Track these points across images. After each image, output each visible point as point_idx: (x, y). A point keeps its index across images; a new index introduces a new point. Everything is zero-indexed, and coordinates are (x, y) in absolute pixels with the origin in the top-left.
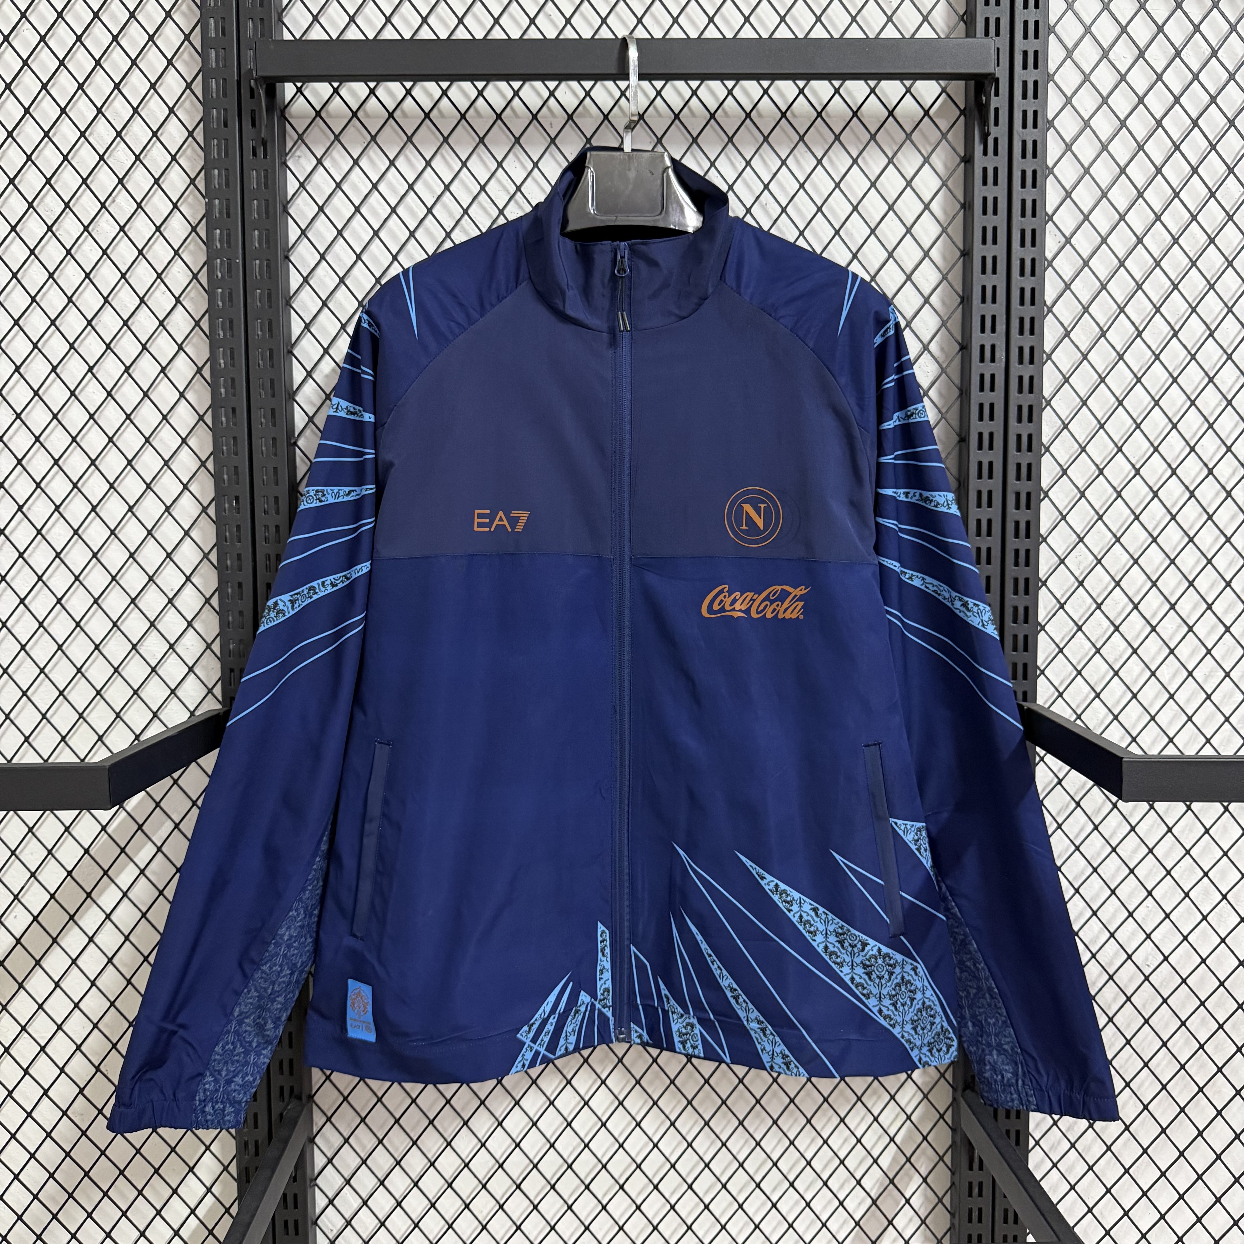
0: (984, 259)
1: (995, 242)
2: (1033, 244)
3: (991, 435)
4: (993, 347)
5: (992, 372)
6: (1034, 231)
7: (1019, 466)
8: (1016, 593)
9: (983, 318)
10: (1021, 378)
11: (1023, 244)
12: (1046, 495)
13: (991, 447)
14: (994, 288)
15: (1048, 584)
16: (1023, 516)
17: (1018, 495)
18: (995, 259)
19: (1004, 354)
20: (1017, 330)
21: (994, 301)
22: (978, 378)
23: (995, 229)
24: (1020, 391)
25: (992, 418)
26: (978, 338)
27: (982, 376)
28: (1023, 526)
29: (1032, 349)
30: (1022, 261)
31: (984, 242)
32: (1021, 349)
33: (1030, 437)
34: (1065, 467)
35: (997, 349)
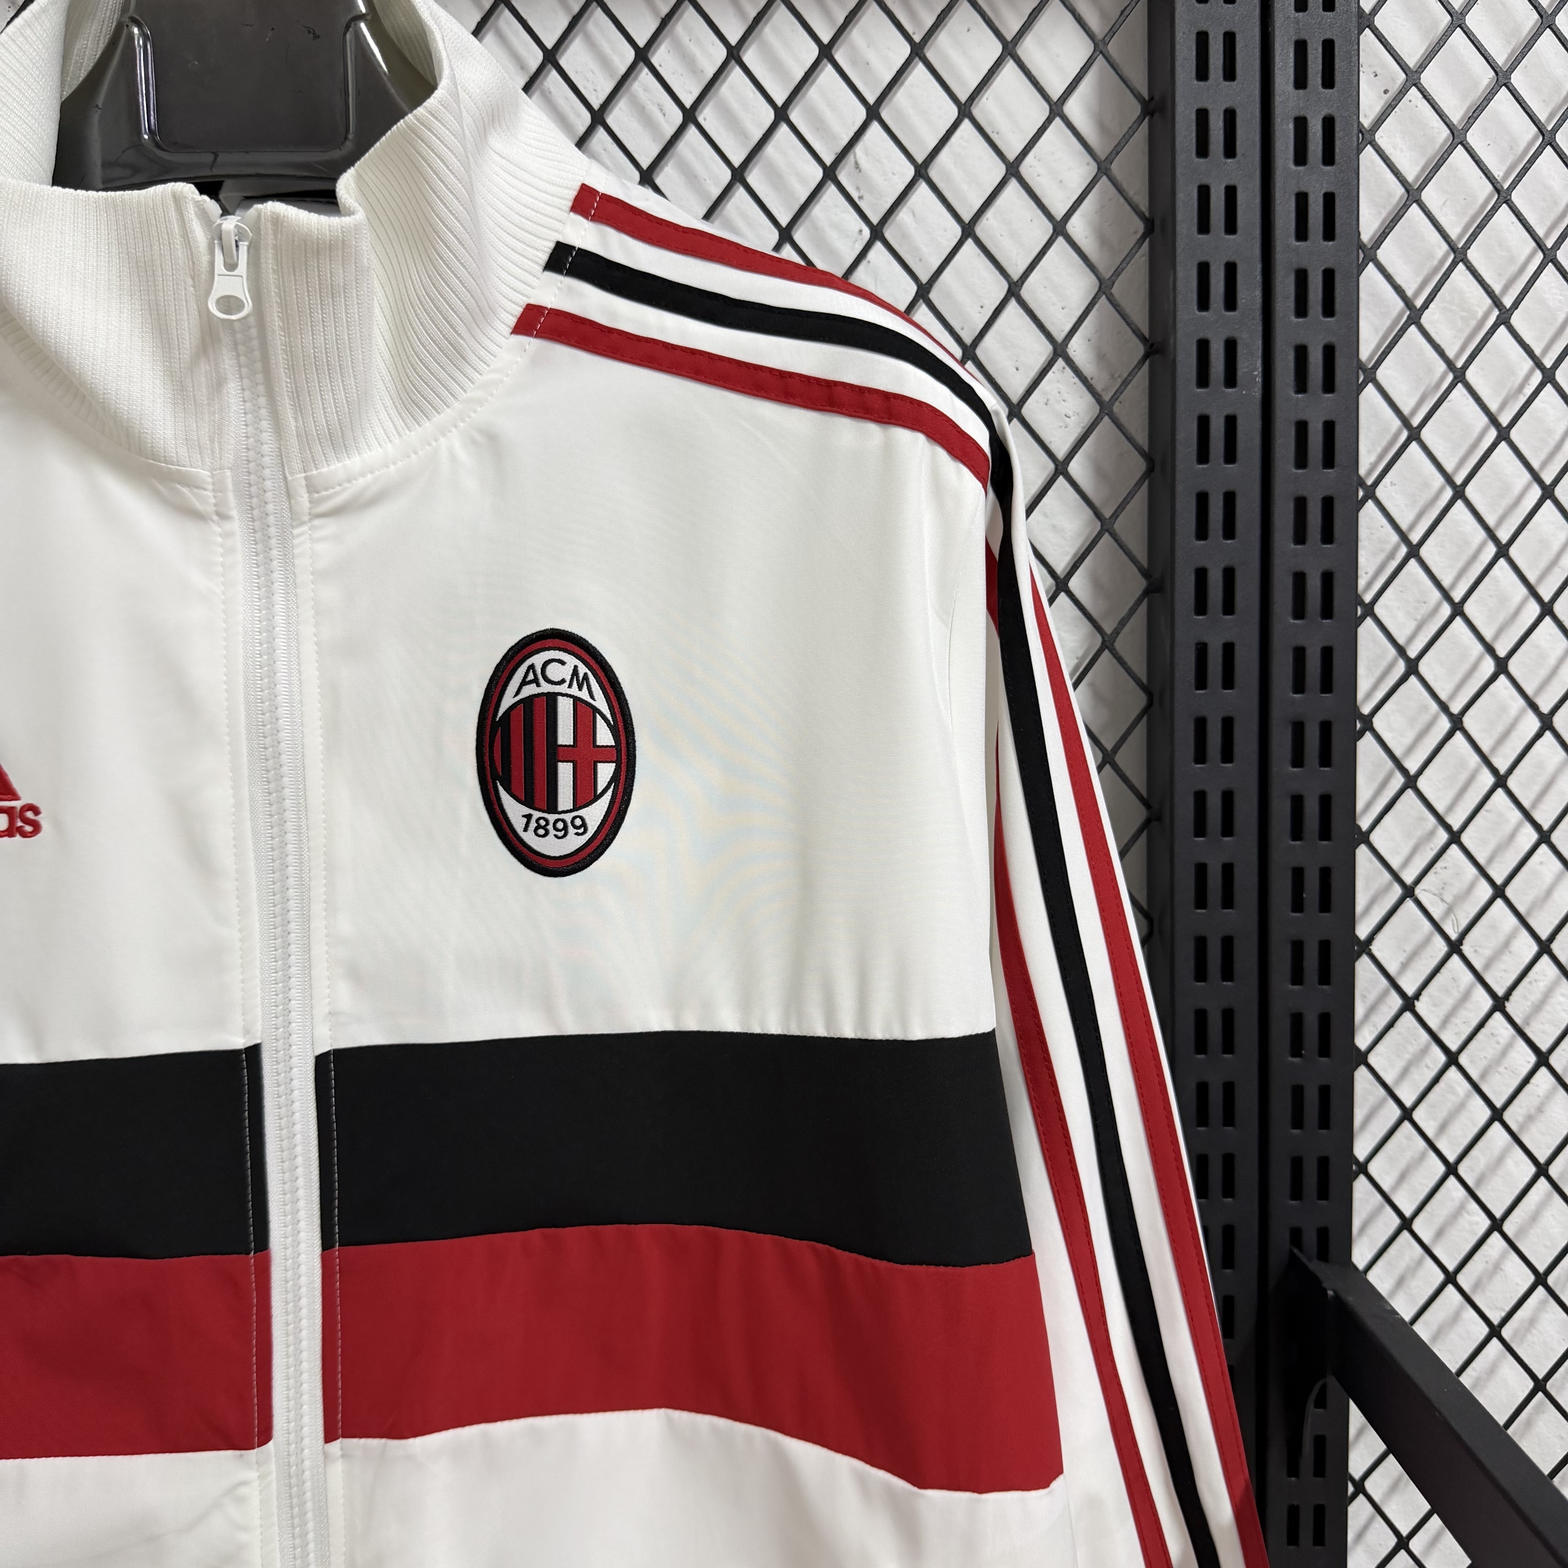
0: (1202, 116)
1: (1230, 74)
2: (1328, 82)
3: (1229, 574)
4: (1231, 346)
5: (1229, 411)
6: (1328, 46)
7: (1300, 654)
8: (1297, 978)
9: (1204, 269)
10: (1302, 428)
11: (1301, 82)
12: (1368, 724)
13: (1229, 607)
14: (1231, 192)
15: (1375, 948)
16: (1312, 782)
17: (1298, 728)
18: (1230, 116)
19: (1259, 363)
20: (1291, 303)
21: (1231, 227)
22: (1194, 426)
23: (1230, 38)
24: (1301, 461)
25: (1229, 531)
26: (1190, 324)
27: (1204, 422)
28: (1312, 808)
29: (1329, 352)
30: (1301, 124)
31: (1202, 74)
32: (1301, 352)
33: (1328, 578)
34: (1412, 653)
35: (1241, 351)
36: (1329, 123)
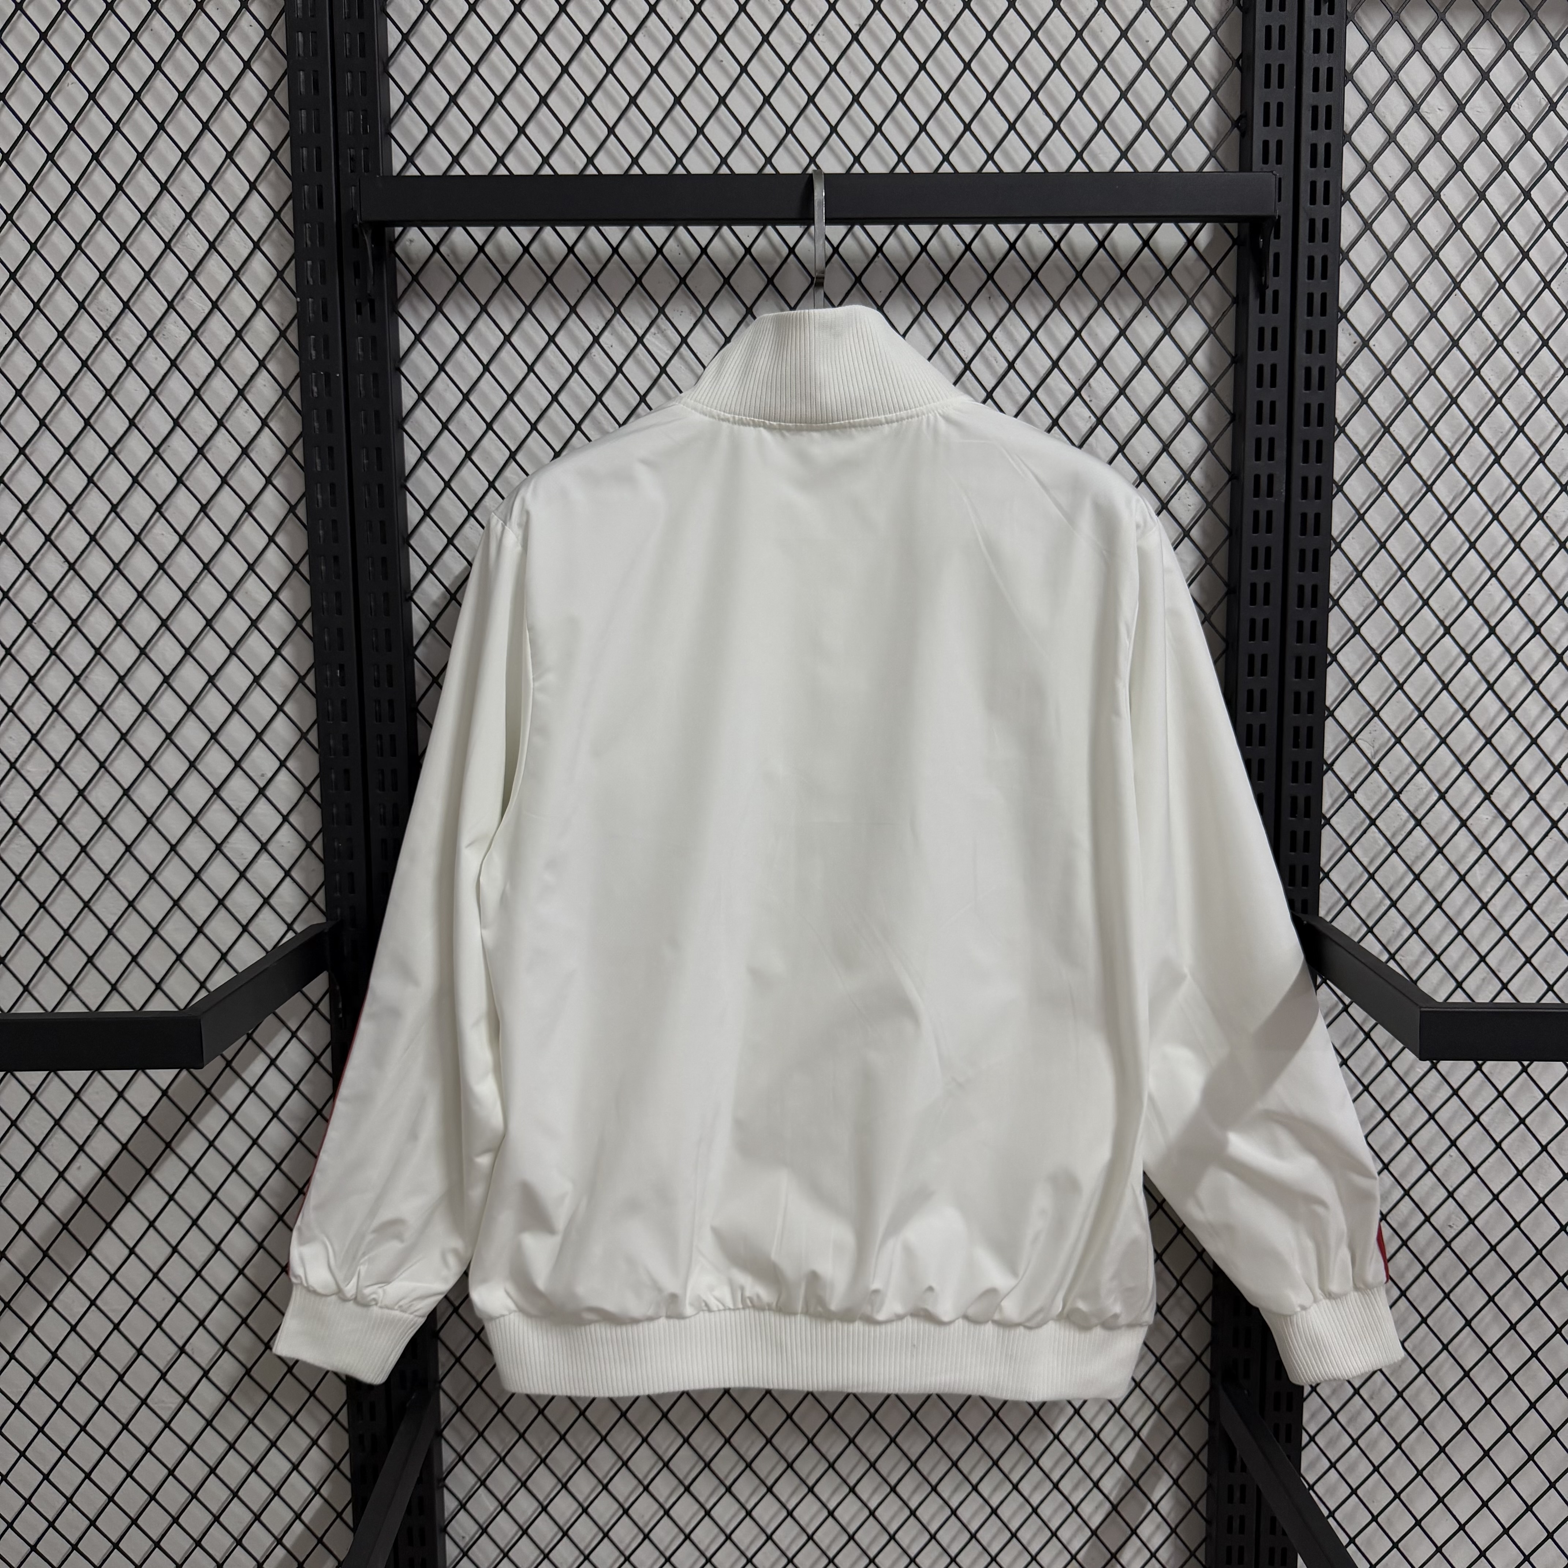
0: (1260, 368)
1: (1274, 347)
2: (1322, 350)
3: (1267, 586)
4: (1271, 478)
5: (1269, 509)
6: (1323, 333)
7: (1300, 624)
8: (1295, 779)
9: (1258, 441)
10: (1304, 516)
11: (1309, 350)
12: (1334, 658)
13: (1266, 602)
14: (1273, 404)
15: (1335, 767)
16: (1304, 686)
17: (1299, 660)
18: (1274, 368)
19: (1284, 486)
20: (1301, 457)
21: (1272, 421)
22: (1252, 516)
23: (1275, 331)
24: (1303, 532)
25: (1267, 566)
26: (1252, 467)
27: (1256, 514)
28: (1304, 698)
30: (1308, 371)
31: (1261, 347)
32: (1305, 480)
33: (1315, 588)
34: (1358, 624)
35: (1276, 480)
36: (1322, 370)
